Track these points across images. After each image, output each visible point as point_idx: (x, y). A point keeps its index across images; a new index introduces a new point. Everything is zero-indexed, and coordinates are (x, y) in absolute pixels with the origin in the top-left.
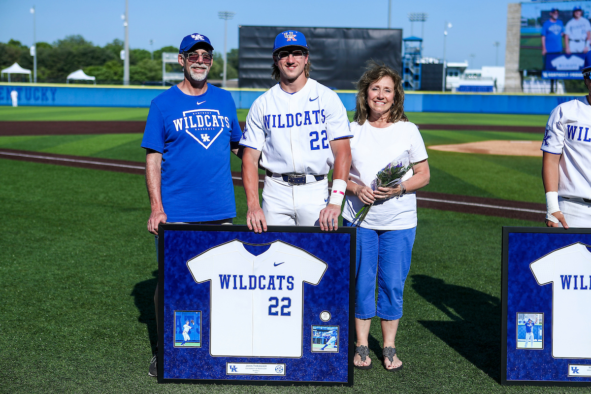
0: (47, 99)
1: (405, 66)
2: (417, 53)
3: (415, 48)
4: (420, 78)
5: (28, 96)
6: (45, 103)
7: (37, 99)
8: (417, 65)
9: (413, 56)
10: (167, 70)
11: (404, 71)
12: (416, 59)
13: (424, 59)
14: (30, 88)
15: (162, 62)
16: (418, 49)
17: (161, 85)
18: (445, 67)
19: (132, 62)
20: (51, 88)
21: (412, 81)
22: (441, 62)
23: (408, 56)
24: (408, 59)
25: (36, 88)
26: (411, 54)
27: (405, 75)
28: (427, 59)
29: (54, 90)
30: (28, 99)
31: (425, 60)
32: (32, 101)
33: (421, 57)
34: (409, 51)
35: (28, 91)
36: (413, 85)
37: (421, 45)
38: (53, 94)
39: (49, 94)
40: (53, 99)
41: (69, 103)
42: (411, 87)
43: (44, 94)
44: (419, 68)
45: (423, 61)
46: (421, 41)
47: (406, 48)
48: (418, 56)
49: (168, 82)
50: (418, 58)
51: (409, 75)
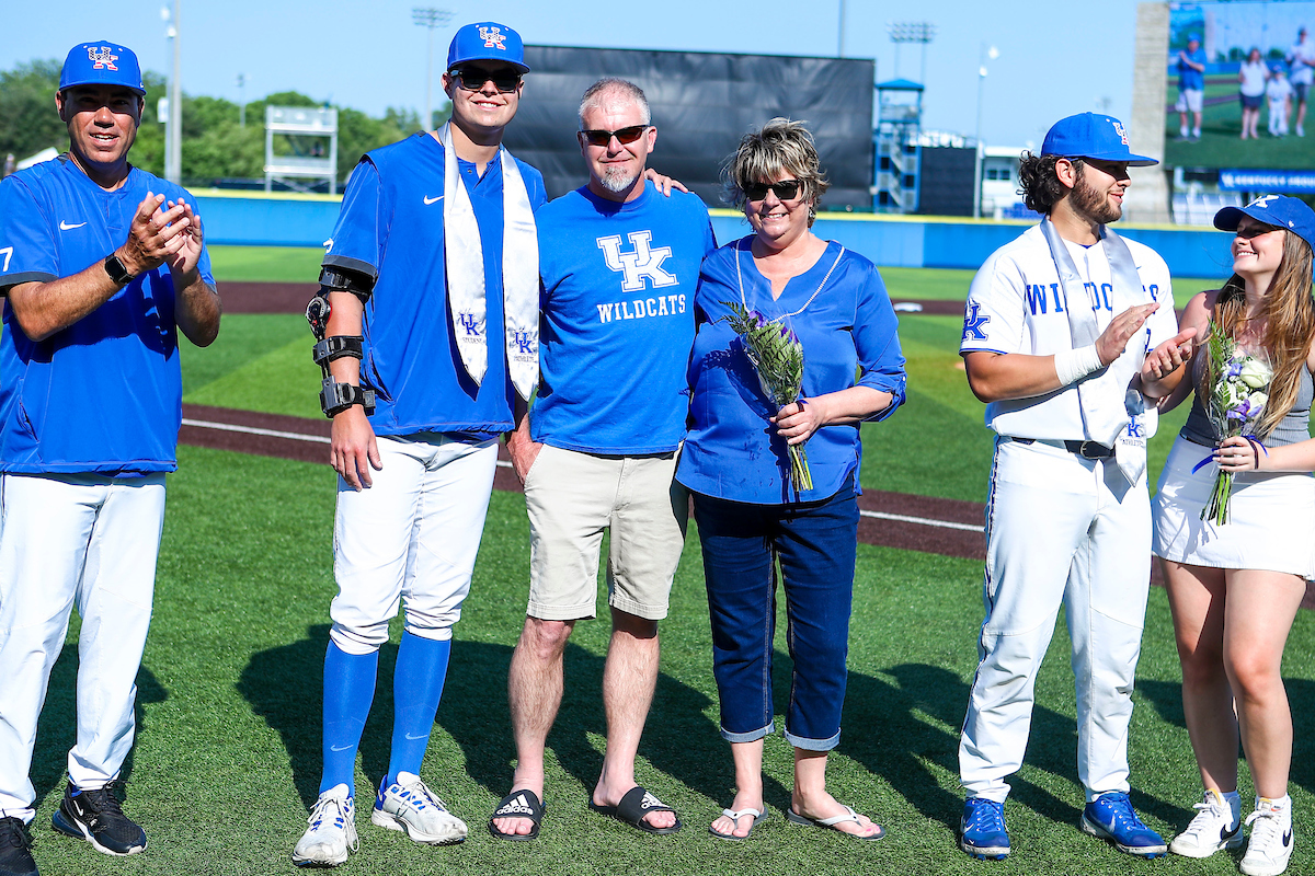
1: (880, 153)
2: (912, 119)
3: (906, 107)
4: (917, 181)
8: (910, 150)
9: (900, 127)
10: (278, 152)
11: (878, 163)
12: (909, 137)
13: (928, 134)
15: (264, 132)
16: (913, 109)
17: (261, 187)
18: (980, 156)
19: (191, 129)
21: (897, 190)
22: (970, 144)
23: (887, 128)
24: (889, 135)
26: (894, 123)
27: (879, 175)
28: (937, 136)
31: (931, 138)
33: (920, 131)
34: (889, 115)
36: (899, 200)
37: (920, 99)
42: (894, 204)
44: (915, 158)
45: (925, 141)
46: (920, 89)
47: (883, 108)
48: (912, 128)
49: (280, 181)
50: (912, 134)
51: (890, 175)
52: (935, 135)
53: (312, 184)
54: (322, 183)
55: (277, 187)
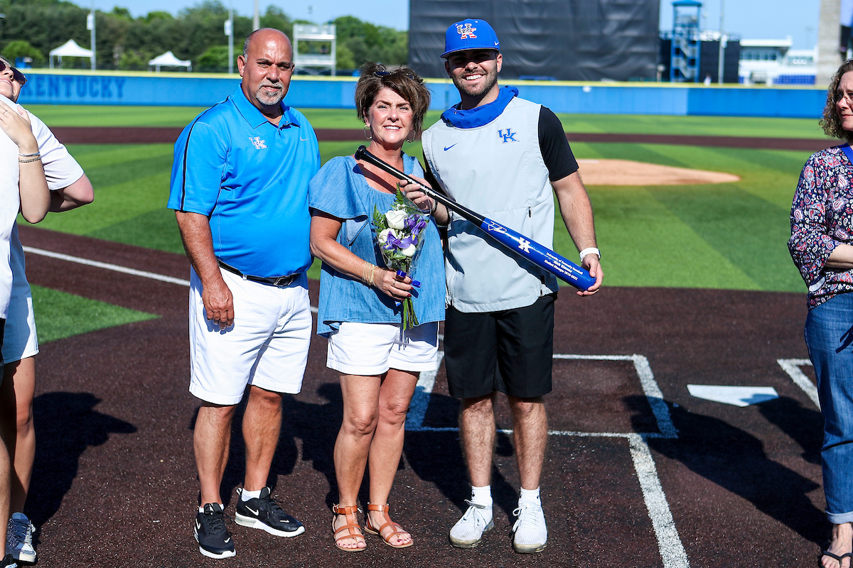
0: (110, 95)
1: (674, 45)
2: (693, 24)
3: (689, 17)
4: (697, 62)
5: (82, 90)
6: (106, 100)
7: (94, 94)
8: (693, 43)
9: (687, 29)
10: (301, 51)
11: (673, 52)
12: (693, 35)
13: (705, 33)
14: (85, 78)
16: (694, 18)
20: (117, 79)
21: (685, 68)
23: (679, 29)
24: (681, 34)
25: (94, 79)
26: (683, 26)
27: (674, 58)
28: (711, 34)
29: (120, 81)
30: (82, 94)
31: (708, 35)
32: (88, 98)
33: (701, 31)
34: (680, 21)
35: (82, 83)
36: (687, 74)
37: (699, 11)
38: (120, 87)
39: (113, 87)
40: (120, 95)
41: (145, 100)
42: (683, 76)
43: (105, 87)
44: (697, 48)
45: (704, 37)
46: (699, 5)
47: (676, 17)
48: (695, 30)
49: (301, 69)
50: (695, 33)
51: (681, 59)
52: (710, 33)
53: (322, 71)
54: (327, 70)
55: (302, 73)
